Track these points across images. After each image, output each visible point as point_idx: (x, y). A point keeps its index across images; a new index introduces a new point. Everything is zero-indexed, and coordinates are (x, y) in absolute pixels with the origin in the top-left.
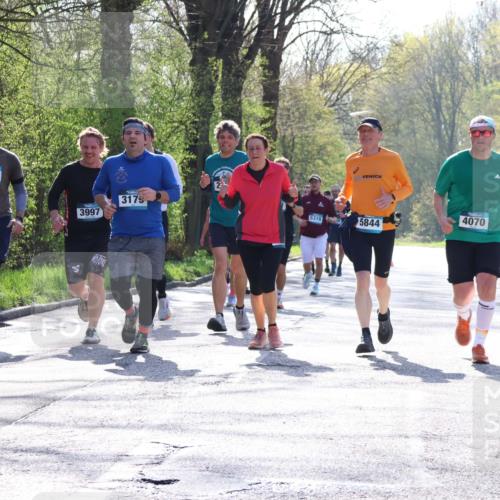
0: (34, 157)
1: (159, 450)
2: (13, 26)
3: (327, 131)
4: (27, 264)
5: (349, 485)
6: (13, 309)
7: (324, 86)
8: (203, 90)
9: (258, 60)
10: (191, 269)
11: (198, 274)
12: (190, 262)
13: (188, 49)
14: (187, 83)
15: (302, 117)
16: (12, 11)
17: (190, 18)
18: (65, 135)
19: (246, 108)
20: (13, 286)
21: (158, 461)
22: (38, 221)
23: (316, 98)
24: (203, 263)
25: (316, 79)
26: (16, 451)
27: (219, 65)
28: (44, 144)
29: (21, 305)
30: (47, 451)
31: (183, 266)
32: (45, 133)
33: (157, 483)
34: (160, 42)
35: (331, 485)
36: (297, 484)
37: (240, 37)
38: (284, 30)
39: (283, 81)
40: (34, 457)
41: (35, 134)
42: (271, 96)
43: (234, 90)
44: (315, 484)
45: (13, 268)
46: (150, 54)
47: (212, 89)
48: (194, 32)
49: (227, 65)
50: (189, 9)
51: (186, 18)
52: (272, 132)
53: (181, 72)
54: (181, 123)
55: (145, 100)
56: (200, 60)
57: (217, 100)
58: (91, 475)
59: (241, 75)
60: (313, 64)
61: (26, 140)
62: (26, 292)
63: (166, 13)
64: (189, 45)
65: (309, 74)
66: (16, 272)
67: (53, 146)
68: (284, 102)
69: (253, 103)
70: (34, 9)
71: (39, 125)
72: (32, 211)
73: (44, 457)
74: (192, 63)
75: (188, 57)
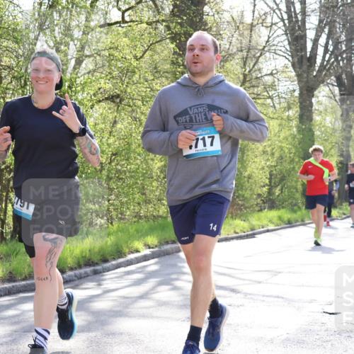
0: (268, 160)
1: (331, 298)
2: (259, 101)
4: (265, 209)
6: (259, 230)
8: (347, 127)
10: (341, 212)
11: (344, 214)
12: (340, 209)
13: (339, 109)
14: (339, 125)
16: (259, 95)
17: (341, 95)
18: (282, 150)
20: (259, 219)
21: (330, 304)
22: (269, 189)
24: (347, 209)
26: (264, 296)
28: (273, 154)
29: (263, 228)
30: (278, 297)
31: (337, 210)
32: (273, 149)
33: (330, 314)
34: (326, 106)
40: (272, 299)
41: (269, 149)
45: (259, 211)
46: (321, 112)
48: (342, 101)
50: (340, 90)
51: (338, 94)
53: (336, 119)
54: (336, 143)
55: (319, 133)
56: (345, 114)
58: (299, 309)
61: (264, 152)
62: (265, 222)
63: (329, 92)
64: (340, 107)
66: (260, 213)
67: (277, 155)
70: (268, 94)
71: (270, 146)
72: (267, 185)
73: (276, 299)
74: (342, 115)
75: (339, 113)
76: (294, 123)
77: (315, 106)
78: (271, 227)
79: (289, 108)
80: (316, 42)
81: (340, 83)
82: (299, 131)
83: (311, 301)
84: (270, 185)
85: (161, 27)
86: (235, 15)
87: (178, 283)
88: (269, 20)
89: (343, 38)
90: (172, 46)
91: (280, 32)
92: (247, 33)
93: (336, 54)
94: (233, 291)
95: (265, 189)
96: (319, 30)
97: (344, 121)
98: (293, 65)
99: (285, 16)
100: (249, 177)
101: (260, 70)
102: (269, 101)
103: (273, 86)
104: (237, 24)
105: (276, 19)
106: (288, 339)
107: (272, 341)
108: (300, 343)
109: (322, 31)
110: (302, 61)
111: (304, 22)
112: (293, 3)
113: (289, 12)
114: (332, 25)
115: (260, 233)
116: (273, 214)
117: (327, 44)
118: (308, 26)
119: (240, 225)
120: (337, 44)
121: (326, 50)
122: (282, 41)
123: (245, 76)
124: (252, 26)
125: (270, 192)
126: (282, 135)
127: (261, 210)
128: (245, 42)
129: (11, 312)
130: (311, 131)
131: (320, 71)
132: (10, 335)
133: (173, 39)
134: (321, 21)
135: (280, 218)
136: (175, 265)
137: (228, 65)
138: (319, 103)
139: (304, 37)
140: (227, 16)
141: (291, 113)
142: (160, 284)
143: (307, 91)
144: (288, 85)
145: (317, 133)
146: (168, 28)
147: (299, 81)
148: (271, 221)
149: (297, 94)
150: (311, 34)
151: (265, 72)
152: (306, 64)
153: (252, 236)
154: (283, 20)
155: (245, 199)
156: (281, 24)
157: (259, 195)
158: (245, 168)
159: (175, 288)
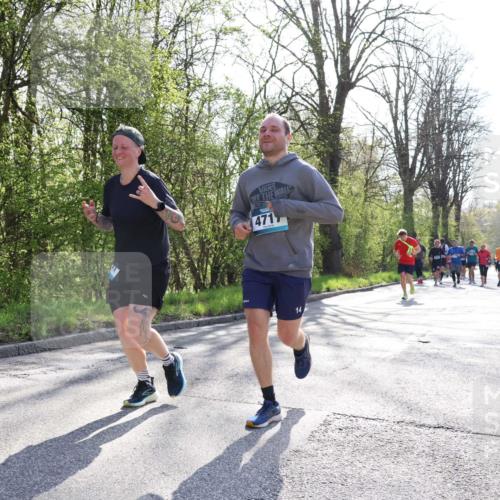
0: (382, 238)
1: (423, 332)
3: (475, 230)
5: (486, 346)
6: (375, 285)
7: (475, 215)
8: (436, 216)
9: (454, 207)
14: (431, 214)
15: (468, 225)
16: (377, 193)
19: (450, 223)
20: (376, 278)
21: (424, 335)
23: (472, 219)
25: (472, 213)
27: (441, 209)
28: (385, 234)
30: (388, 331)
32: (386, 230)
33: (424, 342)
34: (422, 202)
35: (481, 346)
36: (469, 345)
37: (448, 200)
38: (462, 198)
39: (462, 214)
42: (458, 218)
43: (446, 217)
44: (477, 345)
45: (375, 273)
46: (419, 206)
47: (439, 216)
48: (433, 199)
49: (444, 209)
50: (432, 191)
51: (430, 194)
52: (458, 230)
53: (429, 211)
54: (429, 227)
56: (435, 207)
57: (440, 220)
58: (403, 339)
59: (448, 212)
60: (471, 209)
61: (380, 232)
62: (380, 280)
63: (424, 192)
64: (432, 202)
65: (470, 211)
67: (388, 235)
68: (462, 221)
69: (452, 221)
70: (383, 193)
75: (431, 207)
76: (401, 213)
77: (415, 202)
78: (384, 283)
79: (397, 203)
80: (415, 158)
81: (431, 187)
82: (404, 218)
83: (411, 334)
84: (383, 255)
85: (310, 147)
86: (360, 140)
87: (320, 320)
88: (383, 143)
89: (433, 156)
90: (318, 160)
91: (391, 151)
92: (368, 151)
93: (429, 166)
94: (358, 326)
95: (380, 258)
96: (417, 151)
97: (434, 212)
98: (400, 174)
99: (395, 141)
100: (370, 249)
101: (377, 177)
102: (383, 198)
103: (386, 188)
104: (362, 145)
105: (388, 143)
106: (395, 359)
107: (384, 360)
108: (403, 361)
109: (420, 151)
110: (406, 171)
111: (407, 145)
112: (399, 132)
113: (397, 138)
114: (426, 147)
115: (376, 287)
116: (385, 275)
117: (423, 160)
118: (410, 147)
119: (363, 281)
120: (429, 159)
121: (422, 164)
122: (392, 157)
123: (367, 181)
124: (372, 147)
125: (383, 260)
126: (392, 221)
127: (377, 272)
128: (368, 157)
129: (211, 336)
130: (412, 219)
131: (418, 178)
132: (210, 351)
133: (318, 156)
134: (418, 145)
135: (390, 277)
136: (318, 309)
137: (355, 173)
138: (417, 199)
139: (407, 155)
140: (355, 140)
141: (398, 206)
142: (309, 320)
143: (409, 192)
144: (396, 187)
145: (416, 220)
146: (315, 148)
147: (404, 185)
148: (384, 280)
149: (402, 193)
150: (412, 153)
151: (380, 178)
152: (408, 173)
153: (371, 289)
154: (392, 143)
155: (366, 264)
156: (391, 146)
157: (376, 262)
158: (366, 243)
159: (318, 324)
